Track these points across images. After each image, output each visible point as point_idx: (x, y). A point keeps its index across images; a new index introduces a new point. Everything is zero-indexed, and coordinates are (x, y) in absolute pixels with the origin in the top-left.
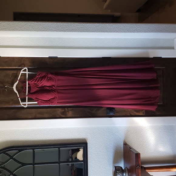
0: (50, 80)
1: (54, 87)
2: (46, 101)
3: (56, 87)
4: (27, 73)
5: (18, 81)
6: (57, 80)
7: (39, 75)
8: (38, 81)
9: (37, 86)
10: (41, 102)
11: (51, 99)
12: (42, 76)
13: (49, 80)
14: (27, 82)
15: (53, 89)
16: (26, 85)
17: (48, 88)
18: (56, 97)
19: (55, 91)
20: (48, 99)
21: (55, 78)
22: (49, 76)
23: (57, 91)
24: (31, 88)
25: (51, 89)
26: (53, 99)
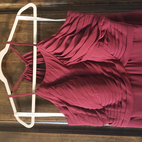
0: (108, 40)
1: (118, 67)
2: (92, 111)
3: (125, 65)
4: (35, 18)
5: (8, 46)
6: (130, 41)
7: (70, 24)
8: (67, 46)
9: (65, 62)
10: (76, 114)
11: (110, 106)
12: (81, 26)
13: (102, 40)
14: (35, 48)
15: (117, 71)
16: (32, 58)
17: (99, 69)
18: (126, 101)
19: (122, 81)
20: (100, 107)
21: (125, 33)
22: (105, 27)
23: (131, 80)
24: (47, 69)
25: (108, 73)
26: (114, 106)
